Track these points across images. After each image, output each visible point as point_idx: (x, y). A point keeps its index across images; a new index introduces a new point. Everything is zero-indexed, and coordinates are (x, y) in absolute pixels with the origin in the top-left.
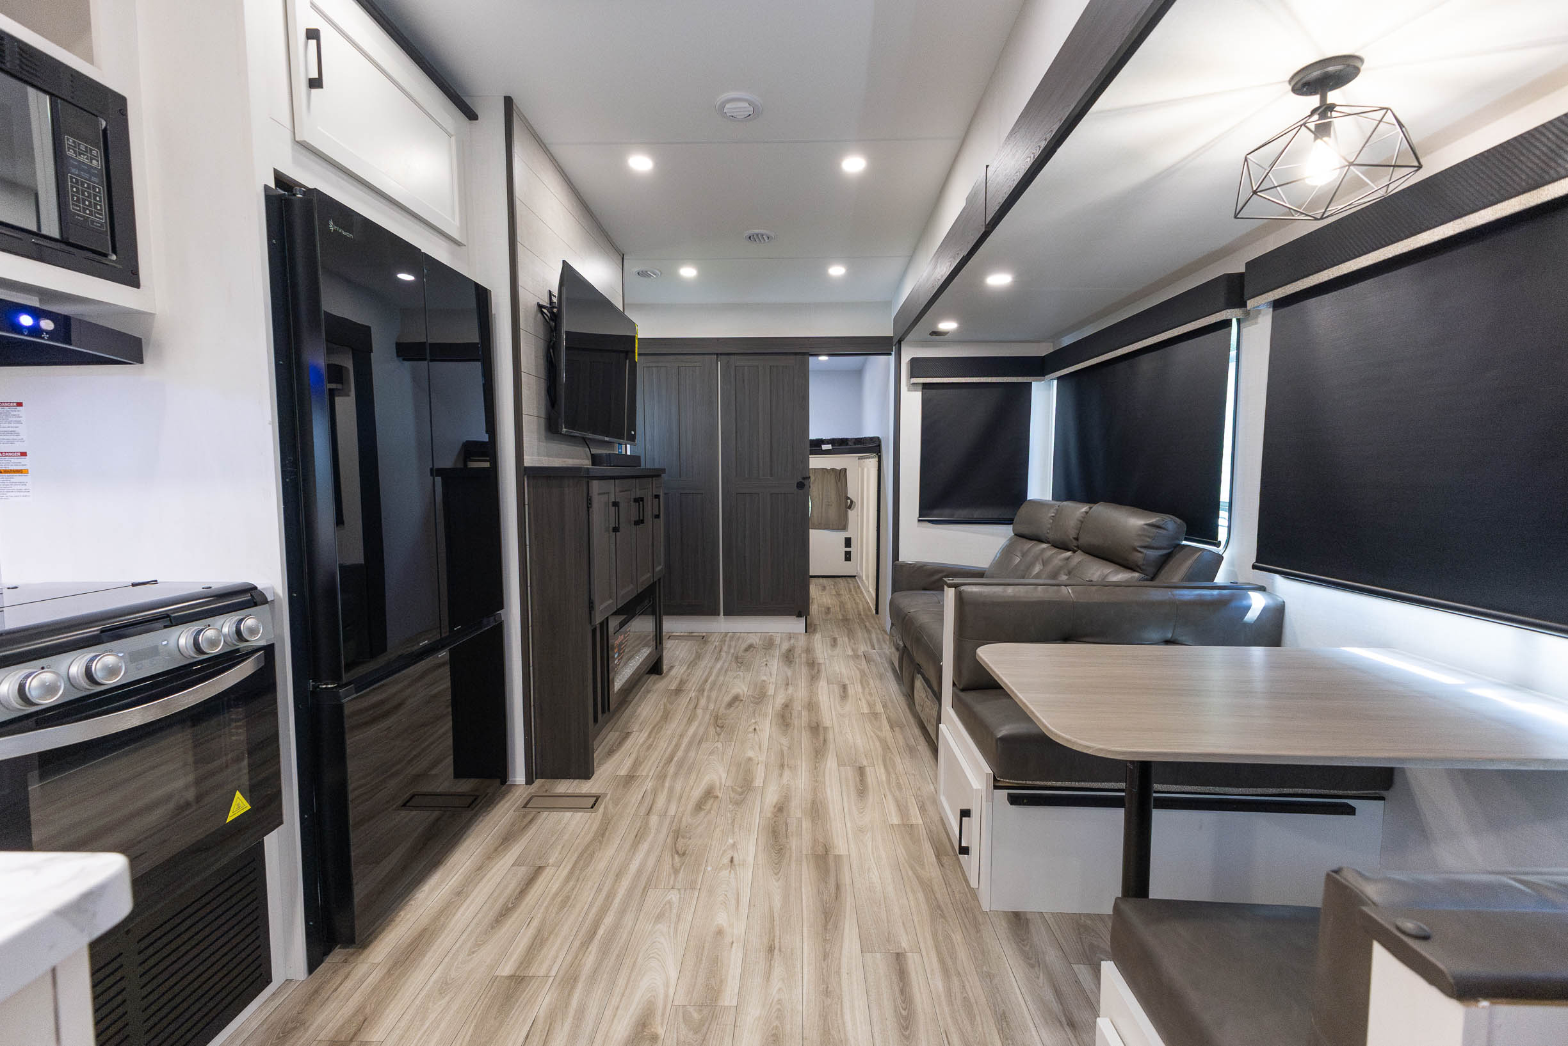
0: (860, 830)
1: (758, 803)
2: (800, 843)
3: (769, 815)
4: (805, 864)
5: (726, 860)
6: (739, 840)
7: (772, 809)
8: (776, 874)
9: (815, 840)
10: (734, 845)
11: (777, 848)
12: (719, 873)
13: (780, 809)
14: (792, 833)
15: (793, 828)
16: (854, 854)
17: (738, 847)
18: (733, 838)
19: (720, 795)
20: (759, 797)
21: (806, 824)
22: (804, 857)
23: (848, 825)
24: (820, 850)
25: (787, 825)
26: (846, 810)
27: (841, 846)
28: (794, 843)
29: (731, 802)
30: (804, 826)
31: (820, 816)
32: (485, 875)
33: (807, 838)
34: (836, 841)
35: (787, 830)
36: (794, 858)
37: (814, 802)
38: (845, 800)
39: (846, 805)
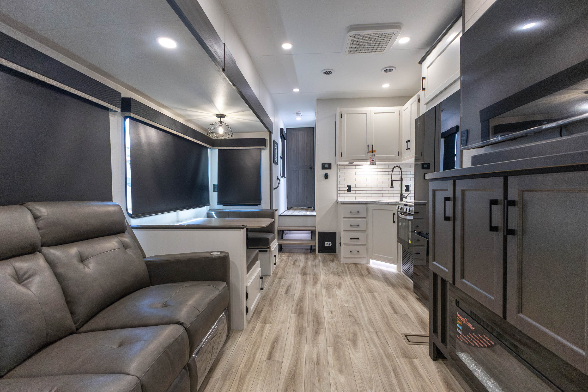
0: (284, 322)
1: (328, 335)
2: (308, 318)
3: (321, 330)
4: (307, 312)
5: (334, 313)
6: (332, 320)
7: (321, 333)
8: (316, 309)
9: (302, 319)
10: (333, 318)
11: (317, 317)
12: (335, 310)
13: (317, 333)
14: (311, 322)
15: (311, 324)
16: (289, 314)
17: (331, 317)
18: (334, 320)
19: (348, 342)
20: (328, 339)
21: (305, 325)
22: (307, 313)
23: (288, 324)
24: (301, 315)
25: (313, 325)
26: (287, 331)
27: (293, 317)
28: (311, 318)
29: (341, 337)
30: (306, 324)
31: (299, 328)
32: (412, 312)
33: (306, 319)
34: (295, 318)
35: (313, 323)
36: (311, 314)
37: (301, 335)
38: (286, 336)
39: (286, 334)
